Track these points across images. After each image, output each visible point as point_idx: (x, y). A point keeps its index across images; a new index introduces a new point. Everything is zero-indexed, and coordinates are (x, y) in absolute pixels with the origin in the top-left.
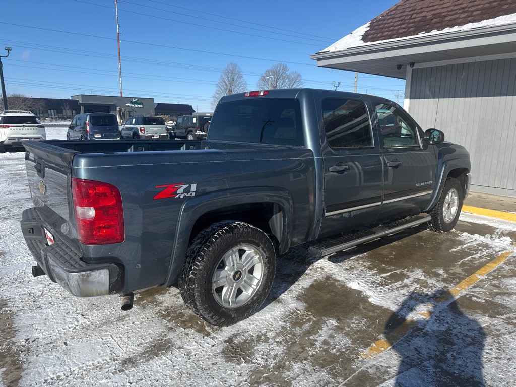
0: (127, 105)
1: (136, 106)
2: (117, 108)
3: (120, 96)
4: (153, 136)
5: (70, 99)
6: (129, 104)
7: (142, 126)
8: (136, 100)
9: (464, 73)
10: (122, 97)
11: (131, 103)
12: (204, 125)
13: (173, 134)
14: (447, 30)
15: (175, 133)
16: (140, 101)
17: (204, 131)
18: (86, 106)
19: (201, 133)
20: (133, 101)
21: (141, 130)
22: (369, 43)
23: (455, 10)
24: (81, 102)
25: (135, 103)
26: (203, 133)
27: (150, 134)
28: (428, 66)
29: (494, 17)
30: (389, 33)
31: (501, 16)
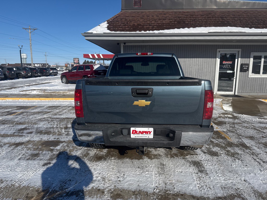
9: (144, 49)
14: (148, 32)
22: (113, 32)
23: (146, 24)
28: (130, 45)
29: (163, 30)
30: (121, 29)
31: (166, 30)
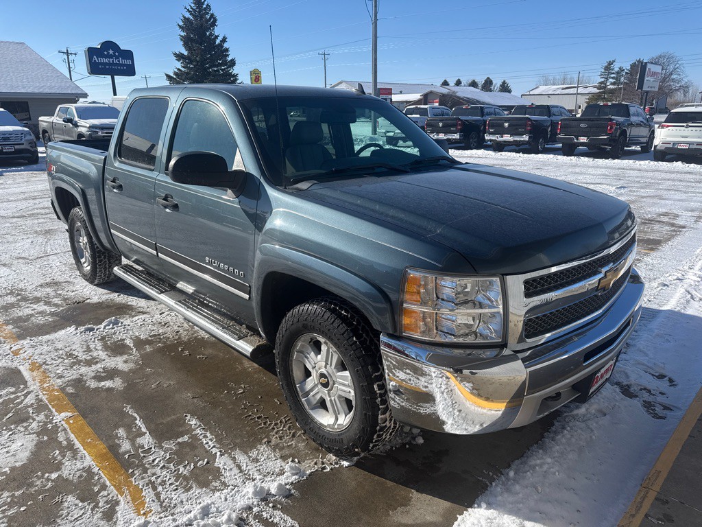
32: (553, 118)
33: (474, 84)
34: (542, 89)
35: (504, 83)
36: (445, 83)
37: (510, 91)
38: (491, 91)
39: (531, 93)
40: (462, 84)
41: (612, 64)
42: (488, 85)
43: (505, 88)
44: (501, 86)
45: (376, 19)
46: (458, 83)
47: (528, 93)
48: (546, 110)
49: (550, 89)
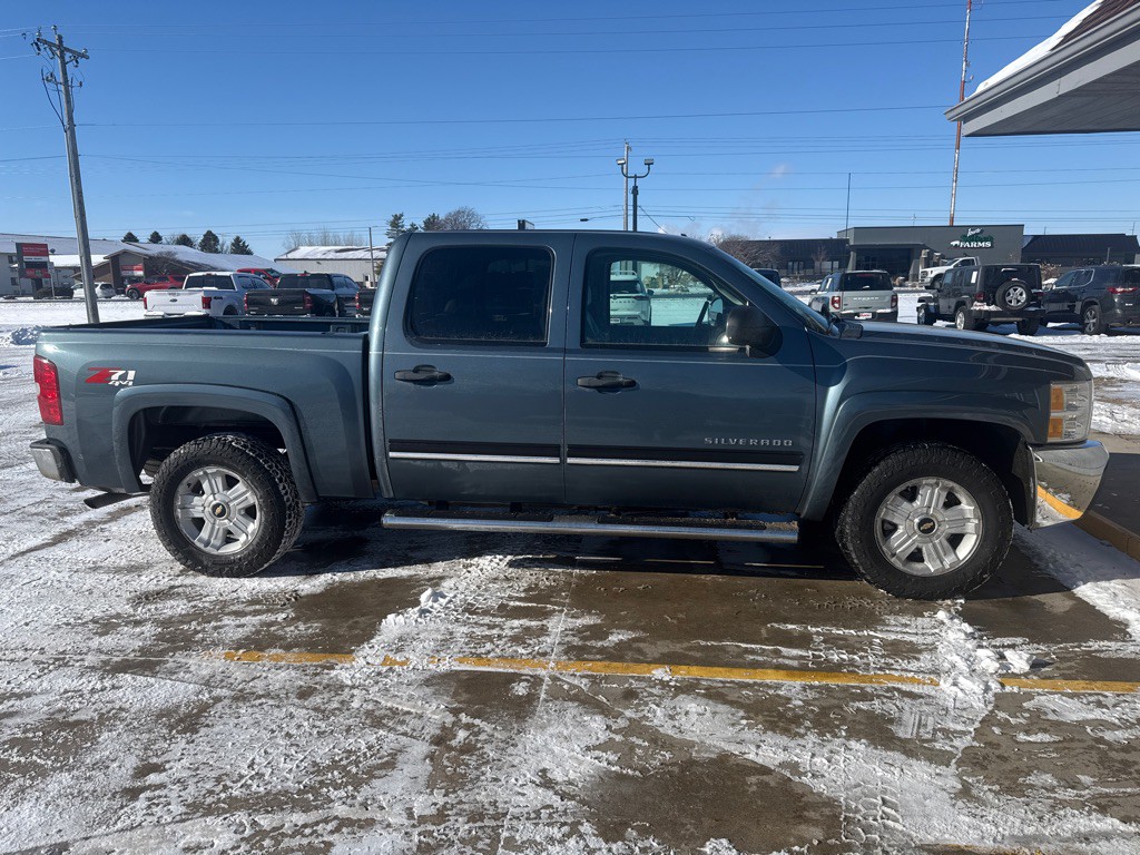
0: (954, 243)
1: (974, 244)
2: (923, 252)
3: (948, 224)
4: (858, 315)
5: (835, 237)
6: (957, 243)
7: (836, 294)
8: (978, 230)
10: (952, 226)
11: (965, 238)
12: (997, 288)
13: (933, 311)
15: (937, 307)
16: (985, 233)
17: (994, 303)
18: (860, 250)
19: (986, 308)
20: (970, 233)
21: (833, 302)
24: (852, 243)
25: (975, 238)
26: (993, 308)
27: (852, 311)
32: (339, 291)
33: (185, 241)
34: (303, 251)
35: (238, 240)
36: (130, 238)
37: (249, 253)
38: (216, 251)
39: (290, 256)
40: (164, 241)
41: (400, 218)
42: (210, 242)
43: (240, 248)
44: (233, 244)
45: (72, 125)
46: (156, 238)
47: (285, 257)
48: (327, 280)
49: (319, 251)
